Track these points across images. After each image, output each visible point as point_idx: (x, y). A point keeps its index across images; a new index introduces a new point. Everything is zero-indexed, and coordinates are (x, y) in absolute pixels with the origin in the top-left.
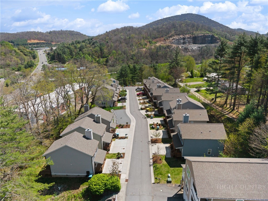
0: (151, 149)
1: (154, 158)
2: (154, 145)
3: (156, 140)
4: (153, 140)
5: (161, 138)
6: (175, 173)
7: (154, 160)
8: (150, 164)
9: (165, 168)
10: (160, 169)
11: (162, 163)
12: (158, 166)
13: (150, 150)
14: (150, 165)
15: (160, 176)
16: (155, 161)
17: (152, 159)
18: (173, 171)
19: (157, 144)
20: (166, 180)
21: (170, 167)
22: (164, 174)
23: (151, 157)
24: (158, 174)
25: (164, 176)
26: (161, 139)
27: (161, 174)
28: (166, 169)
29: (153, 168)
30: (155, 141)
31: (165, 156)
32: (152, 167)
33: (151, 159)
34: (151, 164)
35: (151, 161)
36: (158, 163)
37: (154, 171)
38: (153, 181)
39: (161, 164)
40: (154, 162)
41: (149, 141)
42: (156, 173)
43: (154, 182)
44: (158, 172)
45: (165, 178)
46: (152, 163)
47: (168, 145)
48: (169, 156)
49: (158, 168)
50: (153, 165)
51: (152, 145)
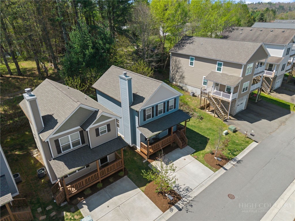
0: (201, 185)
1: (219, 165)
2: (183, 187)
5: (138, 190)
7: (224, 161)
8: (237, 165)
14: (239, 162)
17: (224, 166)
23: (222, 171)
24: (238, 145)
26: (143, 188)
31: (193, 153)
32: (239, 157)
33: (225, 170)
34: (235, 163)
35: (228, 166)
38: (254, 145)
40: (227, 159)
43: (254, 142)
46: (232, 162)
50: (232, 159)
51: (187, 193)
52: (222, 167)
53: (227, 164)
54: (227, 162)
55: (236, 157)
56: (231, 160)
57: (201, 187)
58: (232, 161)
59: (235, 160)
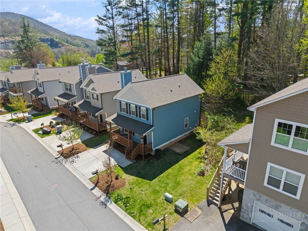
0: (76, 169)
1: (98, 183)
2: (76, 160)
3: (73, 149)
4: (65, 152)
6: (170, 185)
7: (105, 187)
8: (98, 201)
9: (143, 189)
10: (133, 198)
11: (125, 183)
12: (124, 192)
13: (74, 173)
14: (104, 204)
15: (151, 211)
16: (108, 187)
17: (97, 188)
18: (163, 185)
19: (79, 155)
20: (173, 211)
21: (149, 181)
22: (153, 202)
23: (90, 185)
24: (141, 211)
25: (157, 205)
26: (81, 143)
27: (148, 207)
28: (147, 190)
29: (118, 205)
30: (70, 151)
31: (120, 166)
32: (112, 206)
33: (92, 189)
34: (102, 199)
35: (97, 192)
36: (118, 188)
37: (126, 211)
39: (127, 186)
40: (108, 191)
41: (56, 158)
42: (136, 211)
44: (137, 207)
45: (166, 209)
47: (105, 147)
48: (127, 163)
49: (127, 198)
50: (109, 197)
51: (69, 161)
52: (96, 186)
53: (100, 191)
54: (103, 191)
55: (113, 202)
56: (107, 196)
57: (73, 169)
58: (105, 196)
59: (107, 201)
